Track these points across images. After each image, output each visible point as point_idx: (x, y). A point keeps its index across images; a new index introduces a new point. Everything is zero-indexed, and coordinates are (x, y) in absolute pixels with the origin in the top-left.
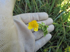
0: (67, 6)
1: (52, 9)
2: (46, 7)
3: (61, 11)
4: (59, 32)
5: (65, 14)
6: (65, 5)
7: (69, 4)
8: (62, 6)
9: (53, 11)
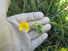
0: (65, 4)
1: (50, 8)
2: (44, 6)
3: (59, 10)
4: (57, 31)
5: (63, 13)
6: (63, 4)
7: (67, 3)
8: (60, 5)
9: (51, 10)
